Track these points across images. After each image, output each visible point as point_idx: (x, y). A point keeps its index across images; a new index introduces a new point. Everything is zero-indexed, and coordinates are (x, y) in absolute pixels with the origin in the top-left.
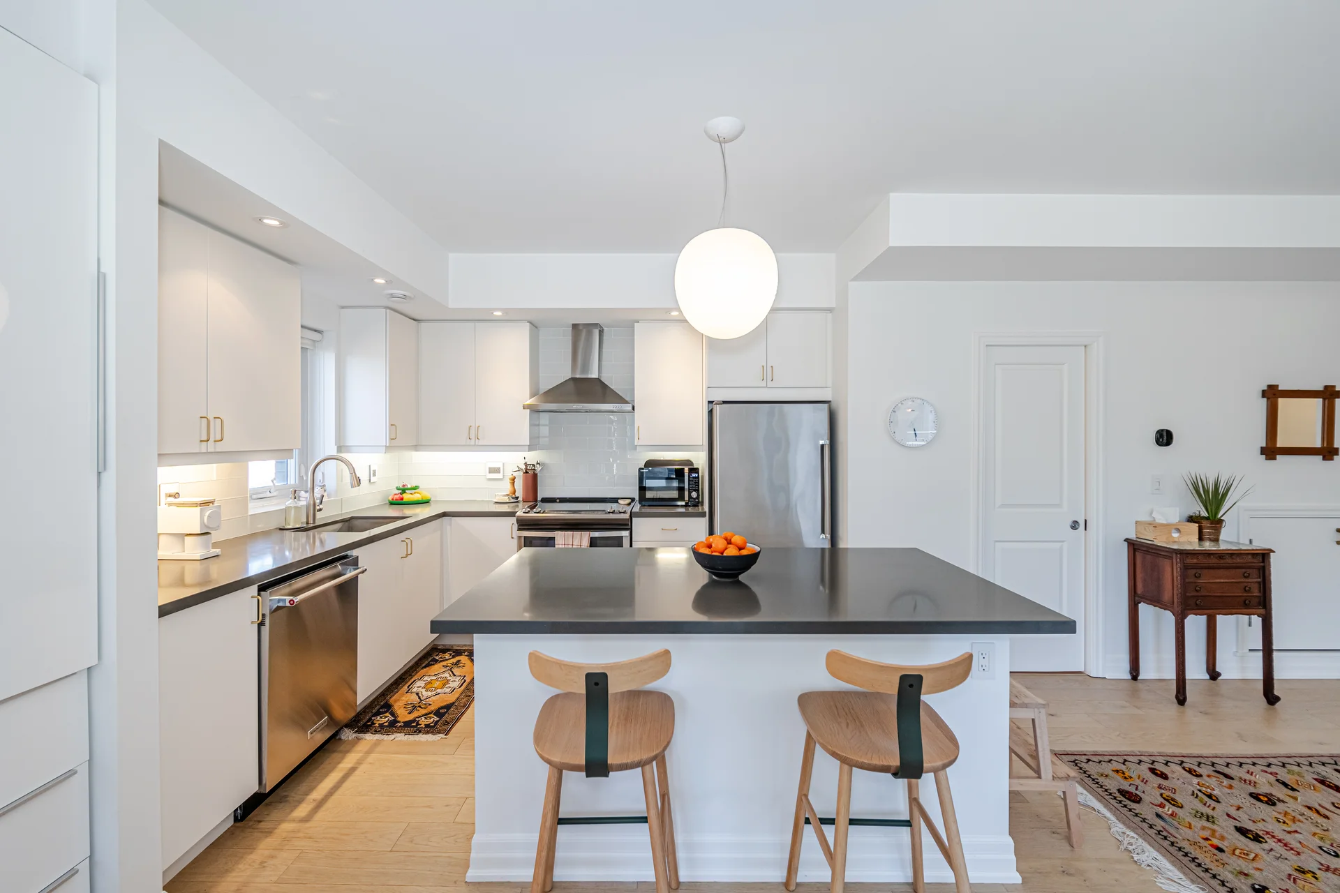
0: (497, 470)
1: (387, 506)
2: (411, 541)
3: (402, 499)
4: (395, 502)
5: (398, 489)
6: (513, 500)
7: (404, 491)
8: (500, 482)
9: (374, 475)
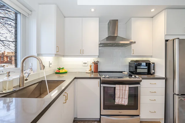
0: (86, 63)
1: (55, 74)
2: (67, 94)
3: (59, 72)
4: (57, 73)
5: (58, 69)
6: (92, 72)
7: (59, 69)
8: (87, 67)
9: (51, 64)
